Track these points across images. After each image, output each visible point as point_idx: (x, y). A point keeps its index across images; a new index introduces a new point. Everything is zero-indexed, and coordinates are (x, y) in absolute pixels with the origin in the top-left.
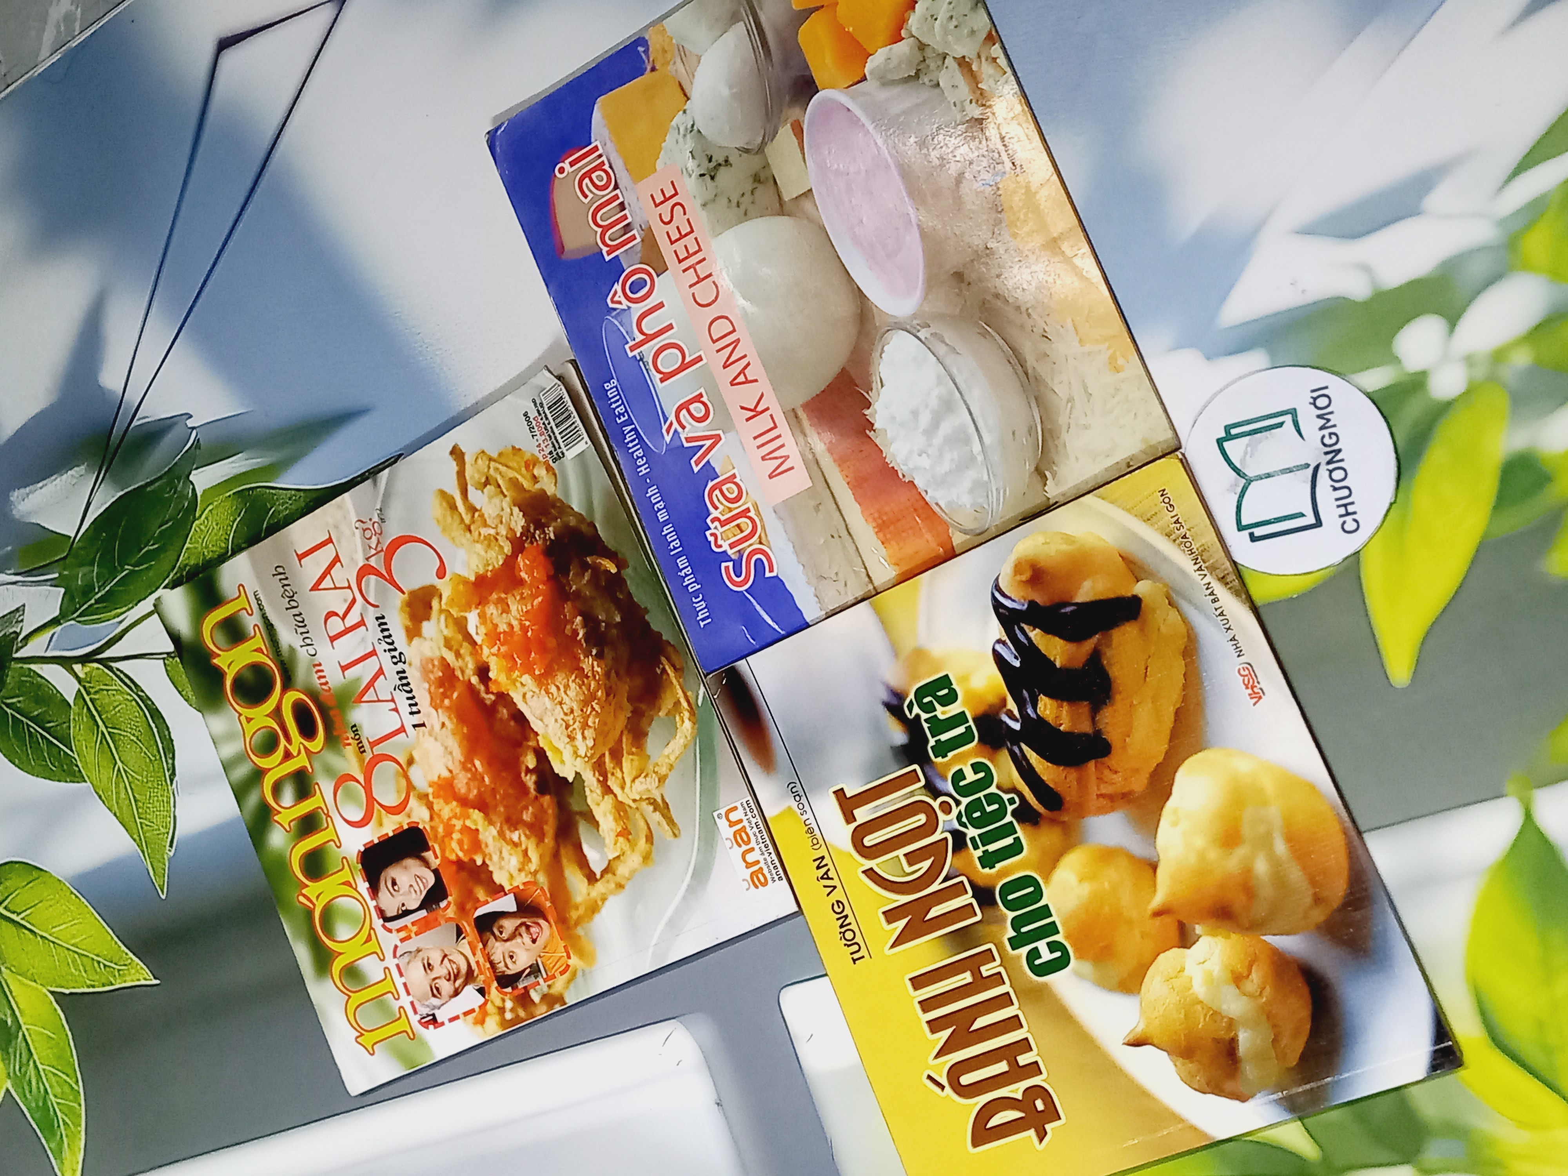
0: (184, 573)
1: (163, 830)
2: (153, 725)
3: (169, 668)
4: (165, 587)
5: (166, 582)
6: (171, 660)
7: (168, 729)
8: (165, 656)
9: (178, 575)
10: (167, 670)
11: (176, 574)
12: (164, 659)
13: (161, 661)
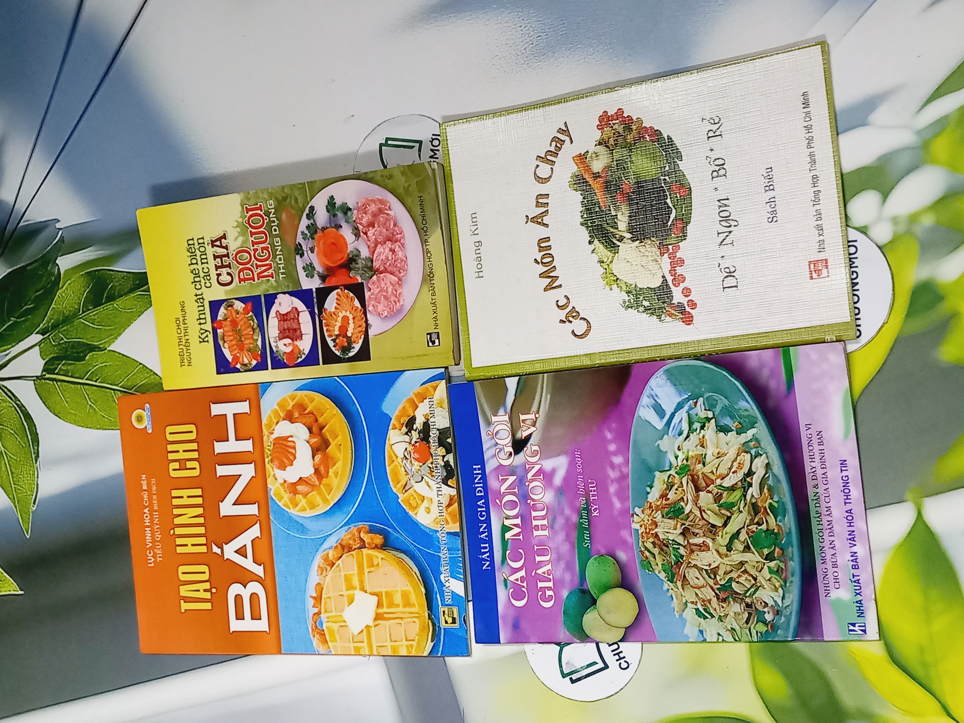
0: (50, 324)
1: (29, 493)
2: (25, 424)
3: (37, 386)
4: (37, 333)
5: (38, 329)
6: (39, 381)
7: (35, 426)
8: (35, 378)
9: (46, 325)
10: (36, 388)
11: (44, 324)
12: (34, 380)
13: (32, 382)
